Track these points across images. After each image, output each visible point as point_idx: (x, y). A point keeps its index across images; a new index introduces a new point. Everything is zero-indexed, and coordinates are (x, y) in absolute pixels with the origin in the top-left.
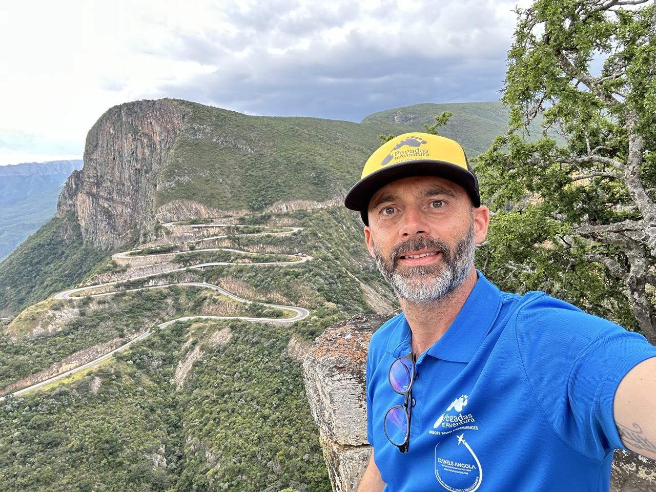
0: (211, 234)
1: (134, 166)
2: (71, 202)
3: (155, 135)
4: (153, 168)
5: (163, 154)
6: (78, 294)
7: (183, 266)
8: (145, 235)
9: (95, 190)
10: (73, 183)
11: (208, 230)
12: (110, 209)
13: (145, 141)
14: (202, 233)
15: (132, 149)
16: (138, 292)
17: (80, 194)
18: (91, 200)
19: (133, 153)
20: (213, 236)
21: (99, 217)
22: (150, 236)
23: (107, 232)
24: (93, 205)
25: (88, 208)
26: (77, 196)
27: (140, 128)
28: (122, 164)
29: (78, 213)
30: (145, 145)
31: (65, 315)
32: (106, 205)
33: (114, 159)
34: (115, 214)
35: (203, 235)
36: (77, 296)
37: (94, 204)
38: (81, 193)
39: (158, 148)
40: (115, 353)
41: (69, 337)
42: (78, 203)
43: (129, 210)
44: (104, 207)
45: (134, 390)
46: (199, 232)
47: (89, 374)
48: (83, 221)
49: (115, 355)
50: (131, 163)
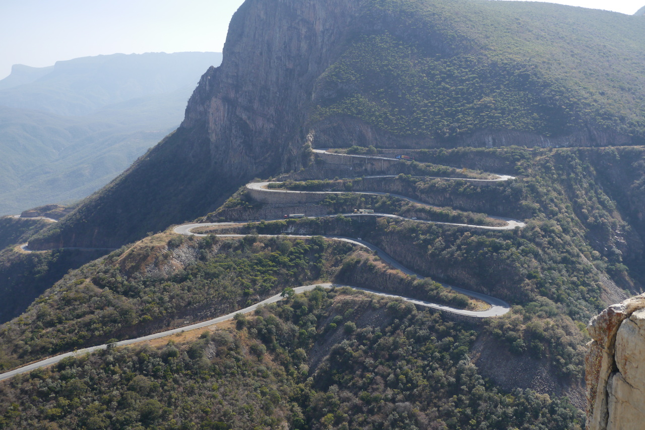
0: (378, 170)
1: (285, 65)
2: (201, 109)
3: (317, 22)
4: (310, 69)
5: (324, 50)
6: (200, 230)
7: (333, 211)
8: (289, 161)
9: (232, 95)
10: (207, 83)
11: (372, 164)
12: (248, 122)
13: (304, 31)
14: (364, 168)
15: (285, 42)
16: (272, 239)
17: (214, 99)
18: (226, 107)
19: (286, 47)
20: (379, 173)
21: (233, 131)
22: (295, 164)
23: (241, 153)
24: (228, 114)
25: (222, 118)
26: (210, 102)
27: (299, 12)
28: (270, 62)
29: (209, 123)
30: (303, 37)
31: (183, 255)
32: (244, 117)
33: (261, 54)
34: (254, 129)
35: (366, 170)
36: (199, 233)
37: (230, 114)
38: (216, 97)
39: (320, 41)
40: (237, 314)
41: (185, 283)
42: (211, 111)
43: (272, 126)
44: (241, 119)
45: (255, 369)
46: (361, 165)
47: (203, 336)
48: (214, 135)
49: (236, 317)
50: (281, 60)
